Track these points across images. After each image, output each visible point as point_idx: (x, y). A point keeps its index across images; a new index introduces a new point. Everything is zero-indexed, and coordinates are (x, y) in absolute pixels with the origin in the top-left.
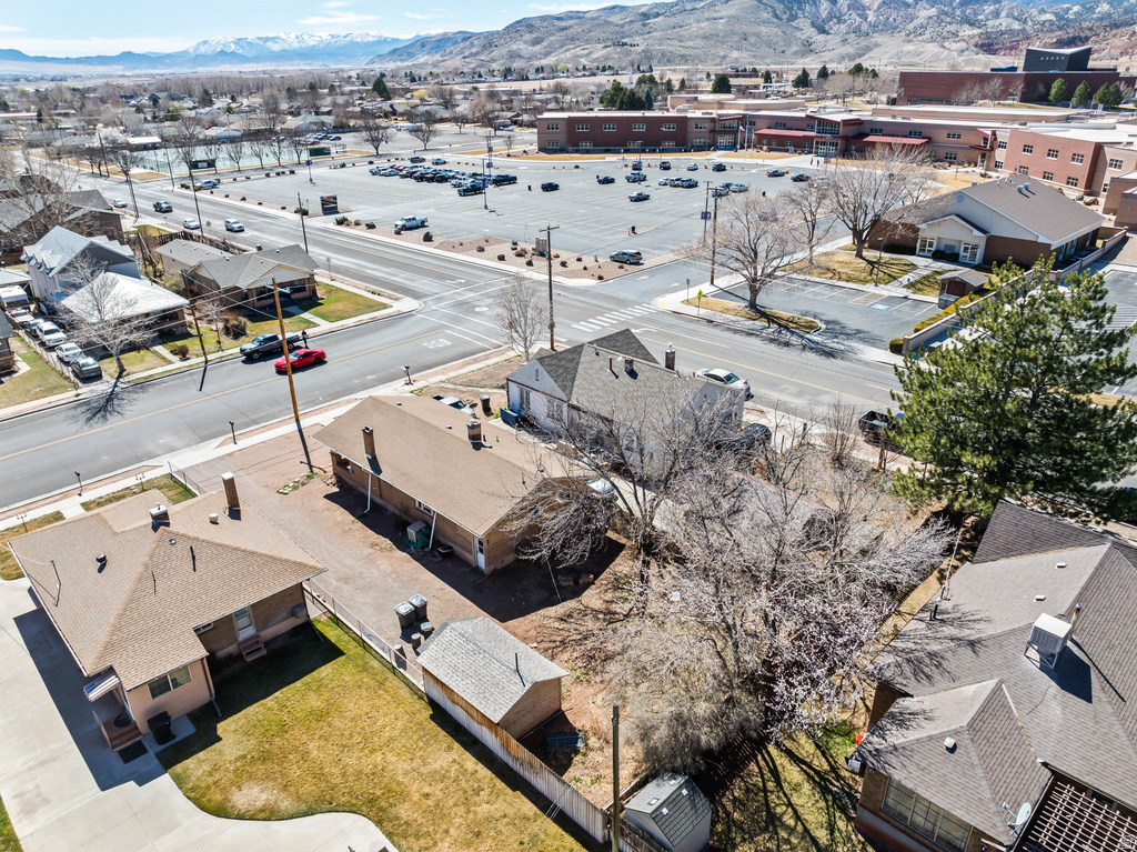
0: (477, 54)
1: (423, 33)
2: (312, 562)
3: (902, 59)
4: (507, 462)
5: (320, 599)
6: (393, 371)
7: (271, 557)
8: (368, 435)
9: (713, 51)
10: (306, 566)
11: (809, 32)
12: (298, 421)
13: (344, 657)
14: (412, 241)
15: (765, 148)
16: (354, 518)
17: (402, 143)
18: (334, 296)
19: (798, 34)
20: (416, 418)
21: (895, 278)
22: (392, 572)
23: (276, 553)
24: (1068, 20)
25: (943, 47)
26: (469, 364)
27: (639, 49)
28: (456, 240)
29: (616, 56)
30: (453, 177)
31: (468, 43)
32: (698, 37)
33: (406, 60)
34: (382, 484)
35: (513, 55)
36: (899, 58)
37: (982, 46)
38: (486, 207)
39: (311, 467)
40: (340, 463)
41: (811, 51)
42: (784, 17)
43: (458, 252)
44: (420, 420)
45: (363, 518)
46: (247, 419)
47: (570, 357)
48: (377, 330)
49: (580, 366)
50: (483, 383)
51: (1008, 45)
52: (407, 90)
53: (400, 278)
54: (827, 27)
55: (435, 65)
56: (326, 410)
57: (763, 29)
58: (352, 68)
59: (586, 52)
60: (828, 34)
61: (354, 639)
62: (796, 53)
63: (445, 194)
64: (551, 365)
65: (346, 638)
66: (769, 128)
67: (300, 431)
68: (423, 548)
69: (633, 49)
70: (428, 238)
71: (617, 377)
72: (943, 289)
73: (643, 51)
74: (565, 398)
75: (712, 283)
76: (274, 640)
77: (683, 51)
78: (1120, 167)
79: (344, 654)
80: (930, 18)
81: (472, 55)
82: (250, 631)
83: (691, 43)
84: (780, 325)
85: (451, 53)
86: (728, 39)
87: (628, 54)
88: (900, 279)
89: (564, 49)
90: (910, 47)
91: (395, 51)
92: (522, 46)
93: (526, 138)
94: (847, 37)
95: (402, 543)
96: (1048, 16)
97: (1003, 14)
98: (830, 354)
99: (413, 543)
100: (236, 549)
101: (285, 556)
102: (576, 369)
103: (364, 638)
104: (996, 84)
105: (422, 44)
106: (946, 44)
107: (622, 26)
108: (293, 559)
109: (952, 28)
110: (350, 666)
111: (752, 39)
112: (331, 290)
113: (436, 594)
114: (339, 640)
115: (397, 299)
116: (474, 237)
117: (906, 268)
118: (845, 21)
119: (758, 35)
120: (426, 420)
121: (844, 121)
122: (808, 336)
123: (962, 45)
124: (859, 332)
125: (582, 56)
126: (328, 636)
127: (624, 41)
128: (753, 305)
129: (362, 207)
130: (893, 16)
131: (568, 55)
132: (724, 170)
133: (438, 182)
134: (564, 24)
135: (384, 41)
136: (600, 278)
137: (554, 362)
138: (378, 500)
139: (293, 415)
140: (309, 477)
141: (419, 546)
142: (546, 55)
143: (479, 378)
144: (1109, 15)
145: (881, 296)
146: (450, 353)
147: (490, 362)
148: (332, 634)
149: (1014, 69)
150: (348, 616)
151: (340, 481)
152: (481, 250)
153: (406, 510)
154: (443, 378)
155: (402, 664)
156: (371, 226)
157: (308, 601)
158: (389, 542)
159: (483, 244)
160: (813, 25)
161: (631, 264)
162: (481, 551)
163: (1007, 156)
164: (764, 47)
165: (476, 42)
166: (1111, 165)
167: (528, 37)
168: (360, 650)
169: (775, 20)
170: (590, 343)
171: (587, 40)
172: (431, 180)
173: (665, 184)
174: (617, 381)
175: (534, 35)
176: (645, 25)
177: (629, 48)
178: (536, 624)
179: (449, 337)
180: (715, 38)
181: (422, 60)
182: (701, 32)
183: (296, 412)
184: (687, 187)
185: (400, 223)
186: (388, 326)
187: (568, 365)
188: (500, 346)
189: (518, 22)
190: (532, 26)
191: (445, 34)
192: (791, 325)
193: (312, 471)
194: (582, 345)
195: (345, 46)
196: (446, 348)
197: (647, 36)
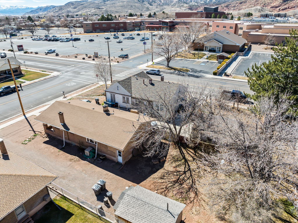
0: (57, 11)
1: (40, 6)
2: (50, 175)
3: (172, 12)
4: (123, 118)
5: (54, 189)
6: (57, 94)
7: (30, 176)
8: (61, 115)
9: (124, 10)
10: (48, 177)
11: (148, 5)
12: (24, 115)
13: (73, 217)
14: (52, 56)
15: (148, 30)
16: (59, 150)
17: (41, 33)
18: (28, 73)
19: (145, 6)
20: (78, 107)
21: (202, 57)
22: (83, 170)
23: (31, 174)
24: (207, 3)
25: (181, 9)
26: (85, 89)
27: (104, 10)
28: (67, 55)
29: (98, 11)
30: (60, 39)
31: (54, 9)
32: (119, 6)
33: (36, 14)
34: (69, 134)
35: (68, 12)
36: (171, 11)
37: (189, 9)
38: (73, 46)
39: (34, 132)
40: (48, 128)
41: (149, 10)
42: (141, 1)
43: (68, 58)
44: (80, 107)
45: (62, 149)
46: (3, 117)
47: (128, 81)
48: (47, 82)
49: (132, 84)
50: (92, 95)
51: (195, 8)
52: (38, 20)
53: (51, 66)
54: (152, 4)
55: (45, 14)
56: (35, 110)
57: (136, 4)
58: (20, 15)
59: (89, 10)
60: (152, 6)
61: (76, 206)
62: (145, 10)
63: (59, 44)
64: (123, 84)
65: (72, 206)
66: (149, 24)
67: (26, 118)
68: (93, 158)
69: (102, 9)
70: (57, 55)
71: (147, 86)
72: (218, 58)
73: (105, 10)
74: (130, 95)
75: (152, 61)
76: (36, 214)
77: (116, 10)
78: (242, 29)
79: (73, 215)
80: (177, 2)
81: (56, 12)
82: (24, 214)
83: (118, 8)
84: (178, 71)
85: (50, 11)
86: (127, 7)
87: (101, 11)
88: (204, 57)
89: (83, 10)
90: (173, 9)
91: (32, 11)
92: (71, 9)
93: (79, 30)
94: (157, 6)
95: (83, 157)
96: (202, 2)
97: (193, 1)
98: (197, 77)
99: (88, 157)
100: (11, 175)
101: (36, 174)
102: (131, 85)
103: (81, 204)
104: (199, 15)
105: (40, 9)
106: (181, 8)
107: (99, 4)
108: (41, 175)
109: (182, 4)
110: (78, 220)
111: (134, 7)
112: (27, 72)
113: (105, 177)
114: (69, 208)
115: (52, 72)
116: (73, 54)
117: (203, 55)
118: (156, 2)
119: (135, 6)
120: (83, 107)
121: (169, 22)
122: (188, 73)
123: (185, 8)
124: (201, 71)
125: (88, 12)
126: (63, 207)
127: (100, 7)
128: (168, 66)
129: (32, 48)
130: (168, 1)
131: (84, 11)
132: (140, 35)
133: (55, 41)
134: (82, 3)
135: (28, 8)
136: (118, 62)
137: (123, 83)
138: (68, 141)
139: (22, 113)
140: (35, 136)
141: (91, 157)
142: (78, 11)
143: (90, 93)
144: (215, 2)
145: (201, 62)
146: (77, 87)
147: (92, 88)
148: (64, 205)
149: (202, 11)
150: (69, 195)
151: (49, 136)
152: (76, 57)
153: (82, 143)
154: (77, 95)
155: (103, 214)
156: (36, 53)
157: (50, 192)
158: (77, 158)
159: (77, 56)
160: (148, 3)
161: (125, 58)
162: (120, 155)
163: (213, 29)
164: (137, 9)
165: (57, 8)
166: (240, 29)
167: (72, 7)
168: (80, 211)
169: (139, 2)
170: (133, 76)
171: (89, 7)
172: (53, 41)
173: (125, 39)
174: (147, 87)
175: (74, 6)
176: (105, 3)
177: (101, 9)
178: (152, 182)
179: (75, 82)
180: (124, 7)
181: (41, 14)
182: (120, 5)
183: (23, 112)
184: (132, 39)
185: (47, 51)
186: (51, 80)
187: (128, 84)
188: (93, 83)
189: (69, 3)
190: (73, 4)
191: (47, 6)
192: (182, 70)
193: (35, 133)
194: (131, 77)
195: (16, 10)
196: (74, 85)
197: (106, 6)
